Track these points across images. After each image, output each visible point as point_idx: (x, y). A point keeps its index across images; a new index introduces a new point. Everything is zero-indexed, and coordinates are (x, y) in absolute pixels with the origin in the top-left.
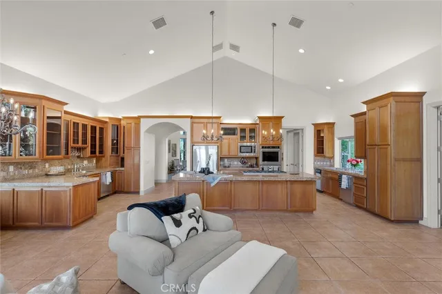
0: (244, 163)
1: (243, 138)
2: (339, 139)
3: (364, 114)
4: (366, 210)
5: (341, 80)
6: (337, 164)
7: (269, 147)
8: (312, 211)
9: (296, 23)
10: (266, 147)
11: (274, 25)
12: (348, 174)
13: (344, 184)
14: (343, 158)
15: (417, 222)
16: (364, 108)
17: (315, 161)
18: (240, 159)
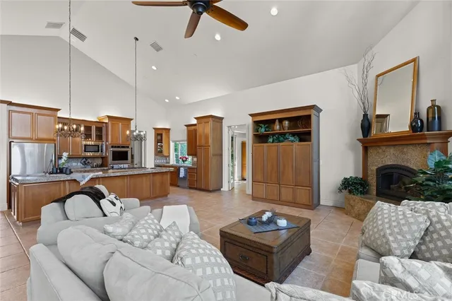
0: (85, 164)
1: (88, 136)
2: (173, 141)
3: (195, 125)
4: (196, 189)
5: (177, 98)
6: (173, 161)
7: (118, 147)
8: (167, 196)
9: (157, 48)
10: (115, 147)
11: (137, 39)
12: (184, 167)
13: (182, 174)
14: (177, 156)
15: (220, 190)
16: (195, 122)
17: (155, 159)
18: (80, 160)
